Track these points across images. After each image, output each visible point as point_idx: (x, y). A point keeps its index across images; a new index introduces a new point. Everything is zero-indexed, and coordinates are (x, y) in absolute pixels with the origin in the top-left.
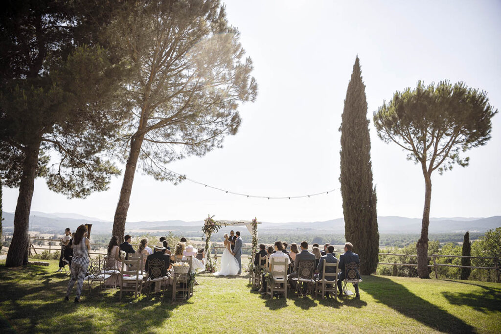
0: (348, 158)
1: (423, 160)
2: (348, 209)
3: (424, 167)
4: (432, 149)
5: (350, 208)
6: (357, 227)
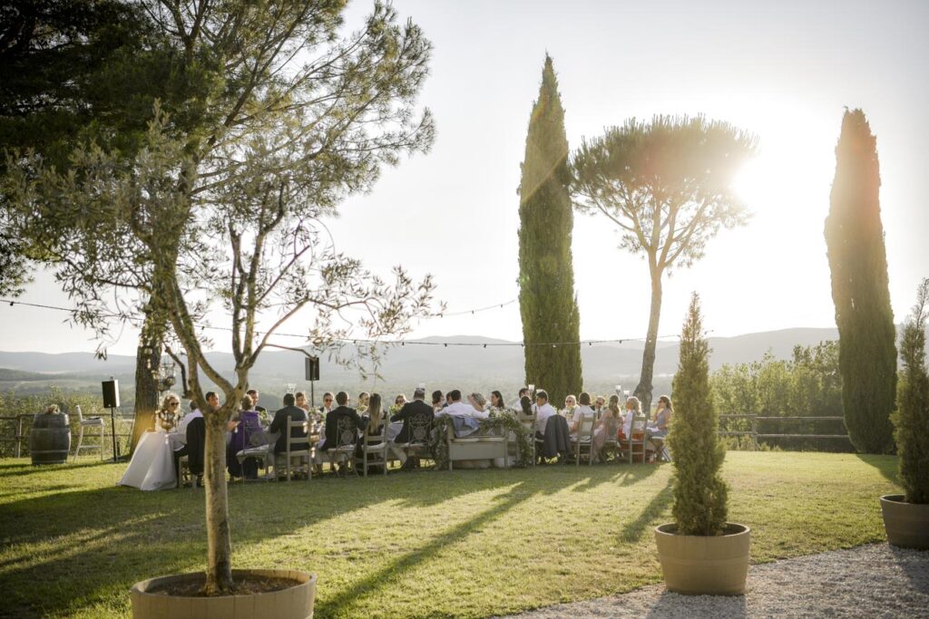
0: (534, 244)
1: (652, 250)
2: (536, 334)
3: (652, 260)
4: (667, 229)
5: (539, 334)
6: (550, 365)
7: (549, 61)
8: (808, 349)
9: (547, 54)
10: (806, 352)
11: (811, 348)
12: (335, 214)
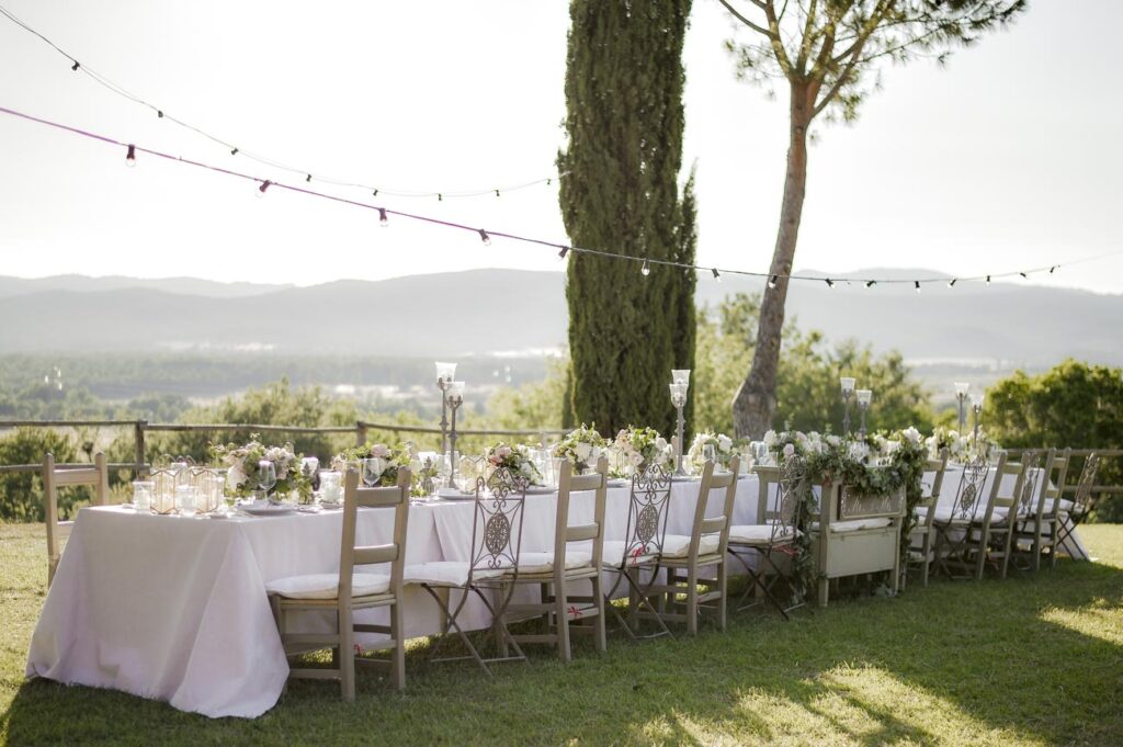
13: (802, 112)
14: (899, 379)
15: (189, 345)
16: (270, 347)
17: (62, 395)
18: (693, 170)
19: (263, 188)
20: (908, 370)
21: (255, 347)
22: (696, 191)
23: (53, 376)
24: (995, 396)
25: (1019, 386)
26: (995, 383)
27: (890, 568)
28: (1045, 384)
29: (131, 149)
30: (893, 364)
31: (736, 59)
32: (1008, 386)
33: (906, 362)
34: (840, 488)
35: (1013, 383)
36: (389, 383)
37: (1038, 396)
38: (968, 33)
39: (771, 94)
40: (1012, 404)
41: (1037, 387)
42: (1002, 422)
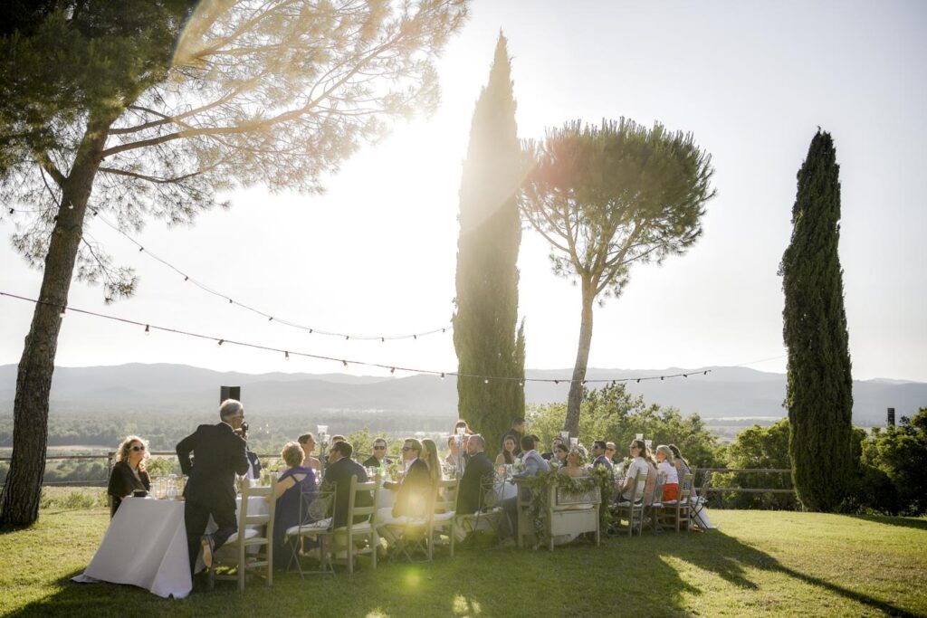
7: (502, 41)
8: (594, 392)
9: (501, 33)
10: (592, 395)
11: (598, 391)
12: (320, 190)
13: (590, 292)
14: (698, 429)
15: (338, 410)
16: (382, 411)
17: (269, 437)
18: (523, 323)
19: (220, 343)
20: (703, 424)
21: (373, 411)
22: (526, 333)
23: (264, 427)
24: (742, 438)
25: (756, 433)
26: (742, 432)
27: (595, 530)
28: (769, 432)
29: (148, 326)
30: (695, 420)
31: (554, 264)
32: (749, 433)
33: (703, 419)
34: (557, 489)
35: (752, 431)
36: (444, 431)
37: (765, 439)
38: (682, 249)
39: (575, 282)
40: (752, 443)
41: (765, 434)
42: (746, 452)
